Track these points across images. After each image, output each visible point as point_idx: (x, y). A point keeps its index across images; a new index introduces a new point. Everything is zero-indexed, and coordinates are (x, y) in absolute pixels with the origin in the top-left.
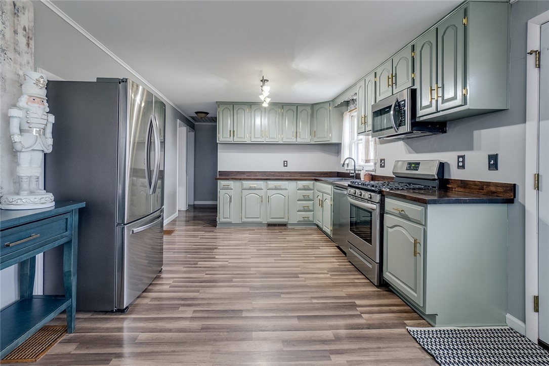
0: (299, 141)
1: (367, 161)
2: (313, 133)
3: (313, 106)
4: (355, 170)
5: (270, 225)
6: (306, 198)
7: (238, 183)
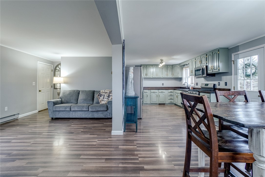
0: (168, 77)
1: (192, 83)
2: (173, 74)
3: (172, 65)
4: (187, 86)
5: (159, 104)
6: (171, 95)
7: (149, 91)
